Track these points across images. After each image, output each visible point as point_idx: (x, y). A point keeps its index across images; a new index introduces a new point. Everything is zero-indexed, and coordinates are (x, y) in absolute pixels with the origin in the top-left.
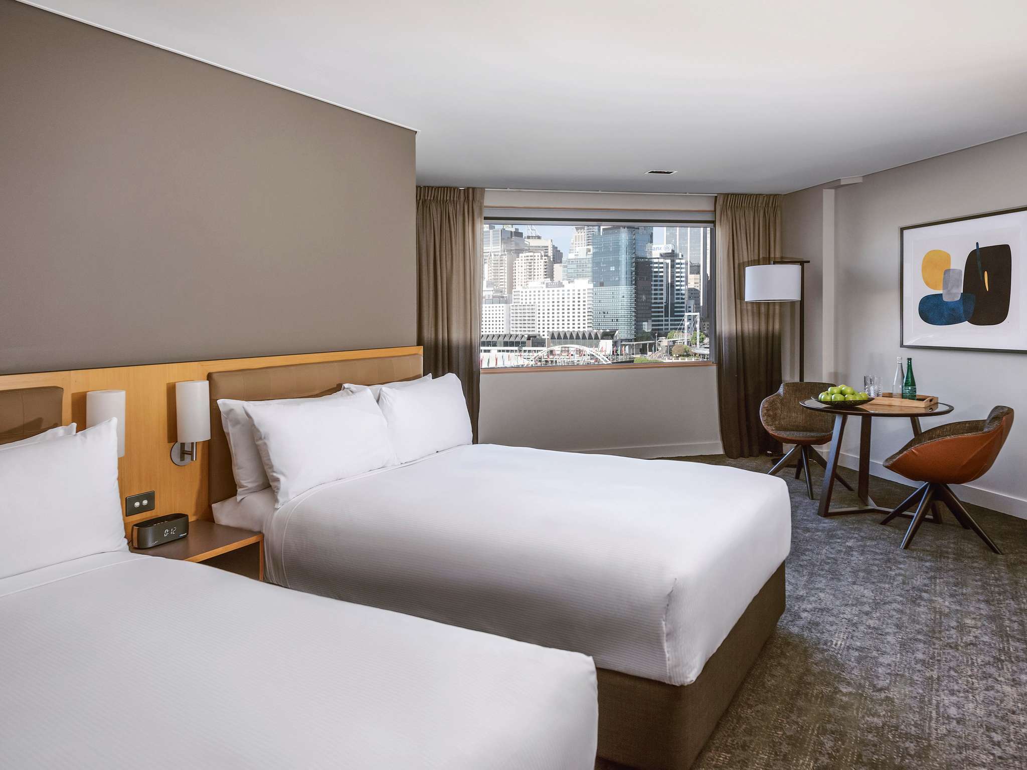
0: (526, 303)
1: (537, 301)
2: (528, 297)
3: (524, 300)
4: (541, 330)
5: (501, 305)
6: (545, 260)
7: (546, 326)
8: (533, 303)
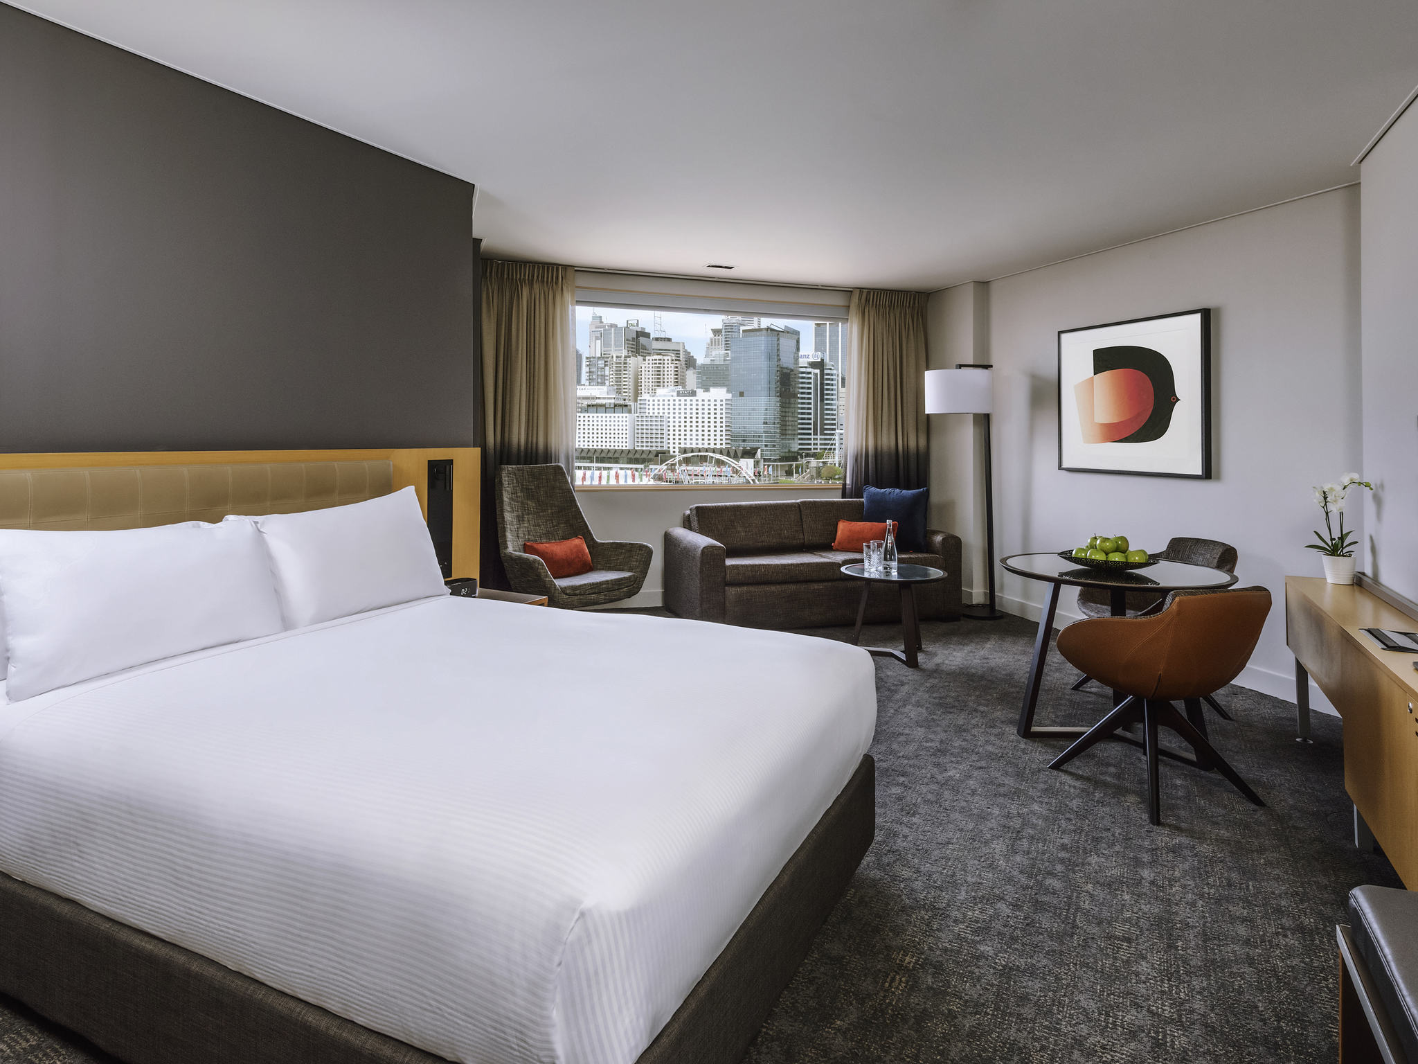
0: (654, 413)
1: (666, 411)
2: (656, 407)
3: (651, 409)
4: (671, 446)
5: (624, 415)
6: (676, 365)
7: (677, 441)
8: (661, 414)
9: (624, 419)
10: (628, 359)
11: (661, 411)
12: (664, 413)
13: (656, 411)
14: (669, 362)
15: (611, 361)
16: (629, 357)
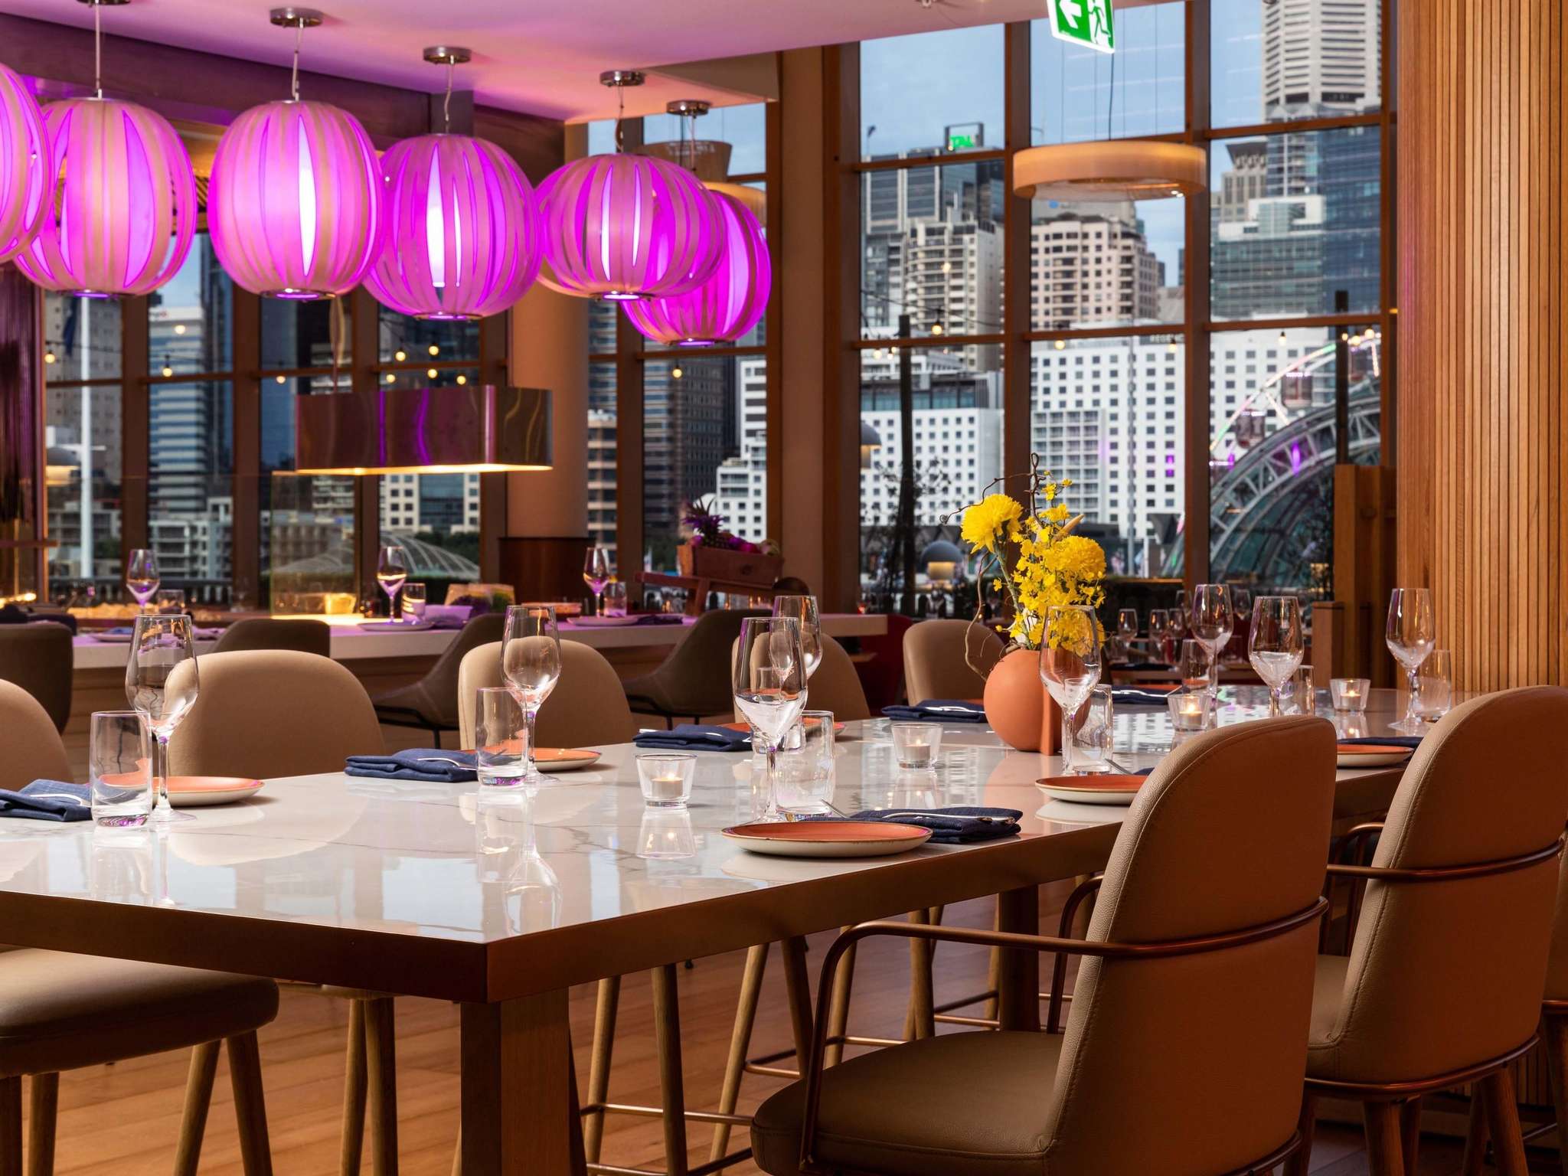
0: (1063, 404)
1: (1105, 396)
2: (1071, 383)
3: (1055, 391)
4: (1122, 512)
5: (965, 413)
6: (1127, 253)
7: (1142, 496)
8: (1088, 406)
9: (965, 427)
10: (966, 238)
11: (1088, 397)
12: (1096, 403)
13: (1071, 398)
14: (1104, 241)
15: (908, 246)
16: (970, 230)
